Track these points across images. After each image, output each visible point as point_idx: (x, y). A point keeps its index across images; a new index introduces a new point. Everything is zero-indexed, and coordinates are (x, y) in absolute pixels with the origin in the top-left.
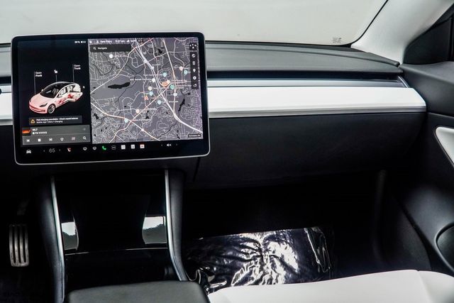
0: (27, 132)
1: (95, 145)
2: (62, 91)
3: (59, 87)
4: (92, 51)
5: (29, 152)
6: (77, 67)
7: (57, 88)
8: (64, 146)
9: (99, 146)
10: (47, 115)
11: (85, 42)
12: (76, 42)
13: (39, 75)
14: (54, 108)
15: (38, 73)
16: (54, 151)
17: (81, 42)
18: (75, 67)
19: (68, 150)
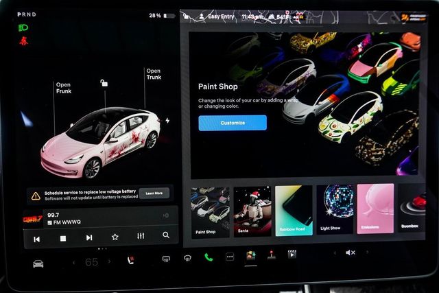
0: (35, 220)
1: (188, 251)
2: (118, 128)
3: (112, 119)
5: (38, 265)
6: (153, 75)
7: (105, 121)
8: (119, 252)
9: (197, 253)
10: (82, 183)
11: (173, 16)
12: (152, 15)
13: (63, 89)
14: (98, 167)
15: (62, 85)
16: (95, 263)
17: (162, 16)
18: (150, 74)
19: (129, 261)
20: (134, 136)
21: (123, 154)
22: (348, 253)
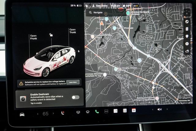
2: (57, 55)
3: (54, 51)
4: (88, 15)
5: (22, 115)
6: (73, 31)
7: (52, 52)
8: (58, 110)
10: (42, 78)
11: (81, 6)
12: (72, 5)
13: (33, 37)
14: (49, 72)
15: (33, 36)
16: (47, 114)
17: (76, 6)
18: (71, 31)
19: (62, 113)
20: (64, 58)
21: (59, 66)
22: (159, 109)
